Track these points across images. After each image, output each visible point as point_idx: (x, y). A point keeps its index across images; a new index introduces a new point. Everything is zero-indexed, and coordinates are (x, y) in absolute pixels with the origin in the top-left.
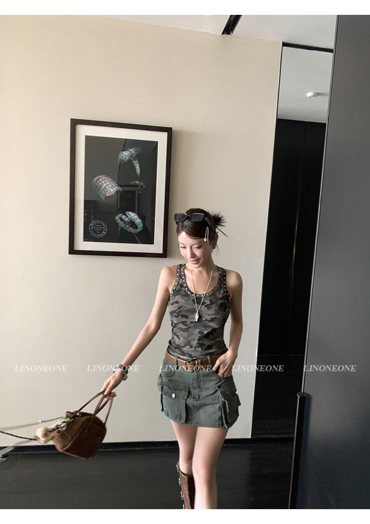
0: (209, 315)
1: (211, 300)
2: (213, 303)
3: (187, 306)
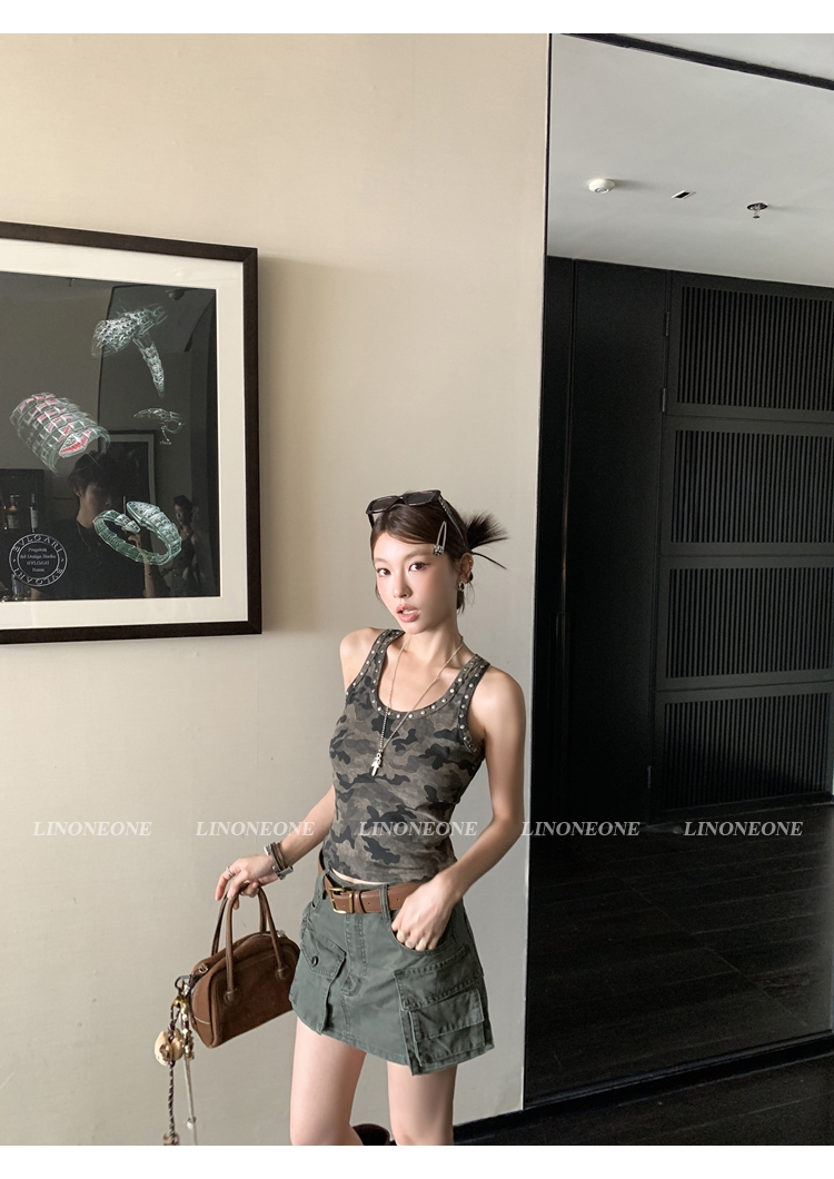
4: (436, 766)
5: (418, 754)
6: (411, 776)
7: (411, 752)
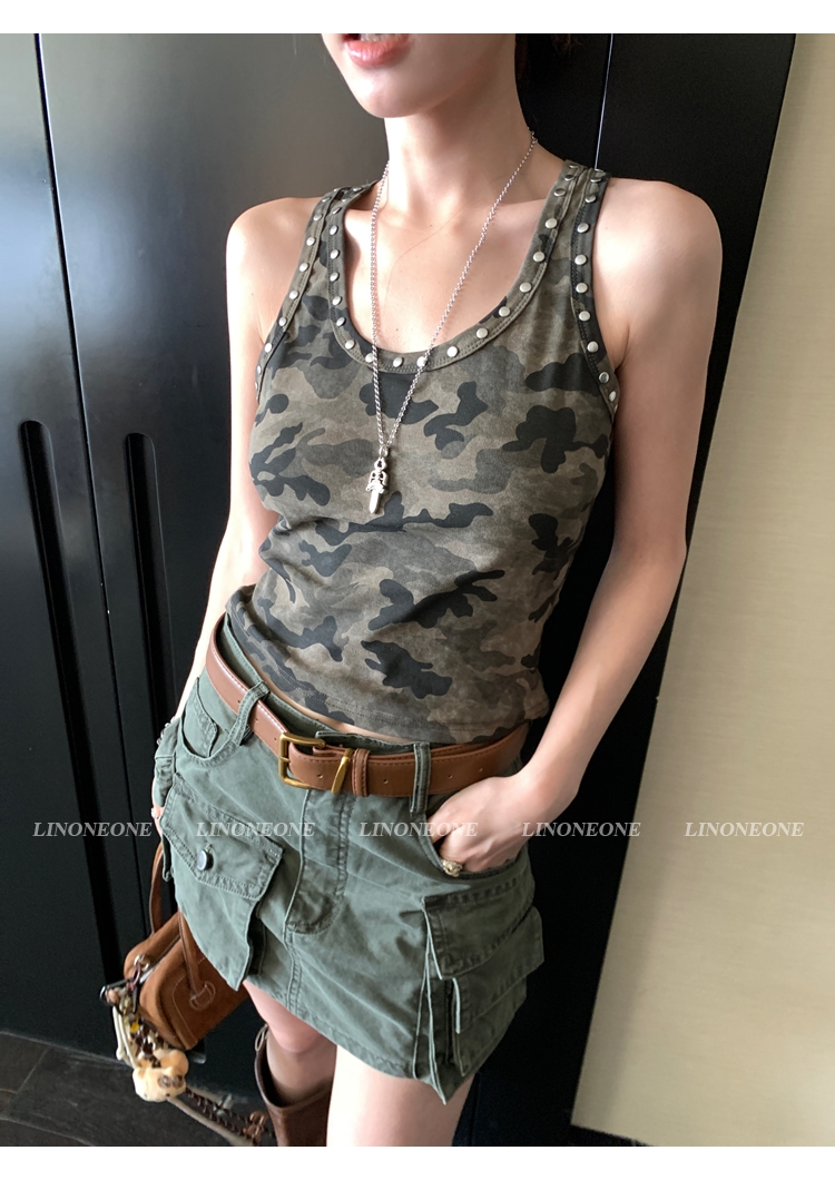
0: (443, 486)
1: (467, 391)
2: (482, 407)
3: (328, 424)
4: (551, 462)
5: (499, 443)
6: (492, 500)
7: (480, 442)
